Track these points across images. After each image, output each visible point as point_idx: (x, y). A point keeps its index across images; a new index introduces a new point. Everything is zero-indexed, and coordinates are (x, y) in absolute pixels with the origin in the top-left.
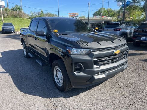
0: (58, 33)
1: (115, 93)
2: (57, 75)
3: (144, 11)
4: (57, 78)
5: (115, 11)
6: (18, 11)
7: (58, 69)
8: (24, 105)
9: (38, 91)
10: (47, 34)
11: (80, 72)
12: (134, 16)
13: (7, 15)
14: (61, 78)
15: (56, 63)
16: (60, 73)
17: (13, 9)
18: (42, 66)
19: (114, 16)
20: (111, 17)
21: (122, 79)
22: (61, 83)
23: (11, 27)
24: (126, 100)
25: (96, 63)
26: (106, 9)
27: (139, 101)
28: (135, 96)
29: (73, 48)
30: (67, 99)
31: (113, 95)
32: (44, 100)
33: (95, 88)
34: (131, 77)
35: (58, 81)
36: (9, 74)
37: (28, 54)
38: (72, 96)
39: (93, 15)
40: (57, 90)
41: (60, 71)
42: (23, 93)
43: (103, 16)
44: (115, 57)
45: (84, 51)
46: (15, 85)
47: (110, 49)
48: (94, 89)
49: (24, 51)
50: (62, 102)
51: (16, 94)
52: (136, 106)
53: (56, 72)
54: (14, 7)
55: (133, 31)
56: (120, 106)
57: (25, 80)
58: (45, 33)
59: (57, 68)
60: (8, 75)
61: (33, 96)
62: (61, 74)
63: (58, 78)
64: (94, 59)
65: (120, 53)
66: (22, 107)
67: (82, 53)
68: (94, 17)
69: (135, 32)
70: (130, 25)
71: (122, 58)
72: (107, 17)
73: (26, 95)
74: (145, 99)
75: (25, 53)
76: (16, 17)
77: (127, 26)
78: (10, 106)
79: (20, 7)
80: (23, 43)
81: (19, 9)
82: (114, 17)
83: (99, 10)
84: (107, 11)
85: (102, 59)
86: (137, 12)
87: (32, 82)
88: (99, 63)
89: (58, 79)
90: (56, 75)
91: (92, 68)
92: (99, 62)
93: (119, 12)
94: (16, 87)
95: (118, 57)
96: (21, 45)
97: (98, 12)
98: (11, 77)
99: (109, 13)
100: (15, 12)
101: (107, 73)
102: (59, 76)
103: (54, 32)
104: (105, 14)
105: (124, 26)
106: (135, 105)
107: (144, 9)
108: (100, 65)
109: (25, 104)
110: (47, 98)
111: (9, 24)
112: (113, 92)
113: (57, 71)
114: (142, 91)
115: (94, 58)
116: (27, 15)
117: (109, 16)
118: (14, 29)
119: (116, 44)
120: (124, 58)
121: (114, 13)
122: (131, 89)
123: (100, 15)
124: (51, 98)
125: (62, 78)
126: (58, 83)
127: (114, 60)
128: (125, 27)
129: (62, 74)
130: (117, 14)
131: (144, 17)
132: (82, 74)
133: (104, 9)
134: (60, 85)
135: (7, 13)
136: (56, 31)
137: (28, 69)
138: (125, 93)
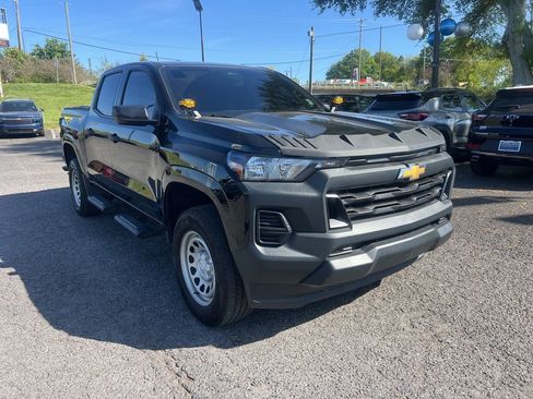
0: (196, 113)
1: (408, 329)
2: (193, 265)
3: (508, 55)
4: (193, 277)
5: (405, 62)
6: (56, 61)
7: (195, 243)
8: (66, 374)
9: (120, 326)
10: (156, 117)
11: (277, 246)
12: (471, 77)
13: (17, 75)
14: (209, 273)
15: (190, 219)
16: (203, 257)
17: (41, 54)
18: (139, 236)
19: (402, 77)
20: (391, 80)
21: (432, 282)
22: (207, 292)
23: (30, 115)
24: (448, 353)
25: (336, 211)
26: (372, 54)
27: (499, 354)
28: (483, 337)
29: (249, 154)
30: (229, 351)
31: (401, 335)
32: (141, 356)
33: (335, 311)
34: (467, 273)
35: (198, 288)
36: (13, 270)
37: (89, 198)
38: (251, 341)
39: (328, 74)
40: (193, 321)
41: (204, 251)
42: (64, 335)
43: (363, 78)
44: (404, 190)
45: (293, 168)
46: (34, 308)
47: (386, 159)
48: (329, 315)
49: (75, 192)
50: (210, 360)
51: (37, 338)
52: (490, 371)
53: (189, 253)
54: (43, 47)
55: (469, 122)
56: (429, 373)
57: (73, 291)
58: (149, 114)
59: (193, 237)
60: (11, 274)
61: (103, 344)
62: (207, 259)
63: (197, 275)
64: (328, 196)
65: (422, 179)
66: (58, 383)
67: (286, 173)
68: (332, 81)
69: (476, 123)
70: (457, 104)
71: (432, 199)
72: (375, 79)
73: (76, 338)
74: (522, 346)
75: (77, 198)
76: (49, 80)
77: (448, 106)
78: (12, 377)
79: (63, 46)
80: (72, 162)
81: (63, 52)
82: (401, 81)
83: (349, 57)
84: (377, 60)
85: (359, 197)
86: (482, 63)
87: (101, 295)
88: (348, 210)
89: (197, 280)
90: (190, 265)
91: (323, 228)
92: (347, 206)
93: (418, 64)
94: (37, 315)
95: (415, 194)
96: (65, 169)
97: (345, 64)
98: (23, 279)
99: (383, 68)
100: (45, 63)
101: (378, 248)
102: (199, 267)
103: (183, 107)
104: (371, 73)
105: (437, 104)
106: (484, 369)
107: (507, 49)
108: (350, 220)
109: (69, 370)
110: (155, 348)
111: (24, 102)
112: (403, 325)
113: (192, 250)
114: (510, 319)
115: (329, 192)
116: (91, 76)
117: (383, 78)
118: (40, 121)
119: (408, 143)
120: (438, 197)
121: (402, 69)
122: (469, 315)
123: (350, 76)
124: (171, 348)
125: (213, 273)
126: (195, 296)
127: (404, 204)
128: (440, 107)
129: (211, 261)
130: (410, 71)
131: (506, 80)
132: (285, 252)
133: (365, 53)
134: (204, 300)
135: (15, 68)
136: (189, 103)
137: (86, 251)
138: (446, 327)
